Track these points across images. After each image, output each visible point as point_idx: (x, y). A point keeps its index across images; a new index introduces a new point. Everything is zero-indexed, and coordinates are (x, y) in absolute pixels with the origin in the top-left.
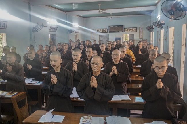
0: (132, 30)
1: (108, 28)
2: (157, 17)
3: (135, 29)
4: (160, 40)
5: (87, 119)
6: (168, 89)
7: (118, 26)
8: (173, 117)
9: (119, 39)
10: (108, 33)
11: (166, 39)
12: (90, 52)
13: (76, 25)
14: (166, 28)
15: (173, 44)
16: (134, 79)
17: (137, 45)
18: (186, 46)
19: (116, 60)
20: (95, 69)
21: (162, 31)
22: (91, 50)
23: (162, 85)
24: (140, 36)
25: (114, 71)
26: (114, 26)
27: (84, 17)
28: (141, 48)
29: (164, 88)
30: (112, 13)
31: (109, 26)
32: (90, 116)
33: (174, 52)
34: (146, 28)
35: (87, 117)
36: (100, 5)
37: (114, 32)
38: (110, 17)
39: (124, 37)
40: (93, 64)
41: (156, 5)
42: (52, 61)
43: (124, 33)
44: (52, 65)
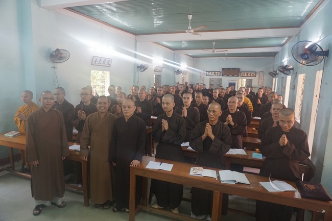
0: (250, 74)
1: (221, 71)
2: (283, 61)
3: (254, 74)
4: (285, 88)
5: (198, 171)
6: (293, 147)
7: (233, 69)
8: (296, 178)
9: (234, 84)
10: (221, 77)
11: (294, 88)
12: (199, 97)
13: (184, 66)
14: (295, 75)
15: (302, 94)
16: (250, 132)
17: (257, 93)
18: (320, 97)
19: (232, 109)
20: (211, 118)
21: (289, 78)
22: (201, 95)
23: (286, 141)
24: (260, 82)
25: (229, 121)
26: (228, 69)
27: (193, 57)
28: (261, 96)
29: (289, 145)
30: (228, 54)
31: (223, 69)
32: (202, 168)
33: (302, 104)
34: (268, 73)
35: (197, 168)
36: (214, 43)
37: (228, 76)
38: (225, 58)
39: (240, 82)
40: (210, 111)
41: (282, 45)
42: (164, 103)
43: (240, 77)
44: (163, 108)
